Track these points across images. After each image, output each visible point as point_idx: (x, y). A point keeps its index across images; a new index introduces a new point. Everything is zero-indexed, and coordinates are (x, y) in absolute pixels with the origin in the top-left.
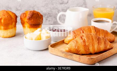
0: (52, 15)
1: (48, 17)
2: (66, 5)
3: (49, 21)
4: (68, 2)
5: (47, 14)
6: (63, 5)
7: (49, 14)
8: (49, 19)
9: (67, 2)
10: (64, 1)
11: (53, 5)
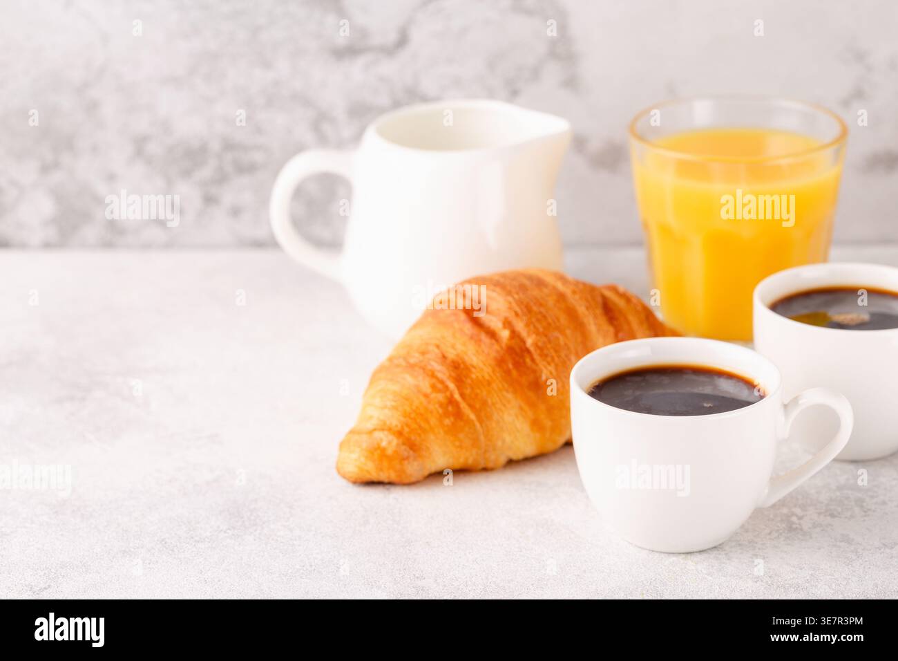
0: (258, 157)
1: (221, 178)
2: (388, 68)
3: (236, 212)
4: (403, 40)
5: (215, 146)
6: (356, 70)
7: (229, 146)
8: (228, 197)
9: (392, 37)
10: (363, 33)
11: (267, 65)
